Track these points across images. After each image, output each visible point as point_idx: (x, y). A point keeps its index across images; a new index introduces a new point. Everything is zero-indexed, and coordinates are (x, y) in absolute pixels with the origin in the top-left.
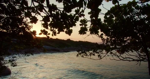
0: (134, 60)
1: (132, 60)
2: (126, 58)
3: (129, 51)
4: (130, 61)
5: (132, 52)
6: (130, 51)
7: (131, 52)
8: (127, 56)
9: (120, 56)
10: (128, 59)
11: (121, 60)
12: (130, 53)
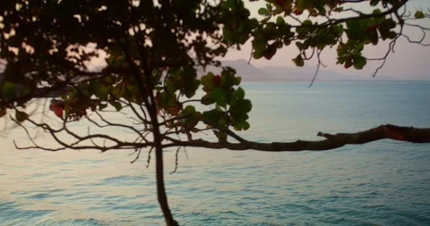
0: (120, 145)
1: (115, 144)
2: (90, 137)
3: (106, 106)
4: (104, 149)
5: (119, 108)
6: (110, 107)
7: (114, 108)
8: (95, 130)
9: (64, 128)
10: (99, 142)
11: (67, 146)
12: (110, 112)
